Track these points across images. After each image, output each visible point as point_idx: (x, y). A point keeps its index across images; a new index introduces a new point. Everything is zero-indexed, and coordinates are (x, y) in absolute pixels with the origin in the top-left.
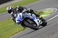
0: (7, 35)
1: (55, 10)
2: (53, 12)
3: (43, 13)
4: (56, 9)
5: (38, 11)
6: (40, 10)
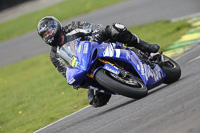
0: (65, 103)
3: (190, 26)
5: (174, 20)
6: (182, 18)
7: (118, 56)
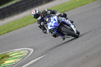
1: (30, 51)
2: (26, 54)
4: (32, 50)
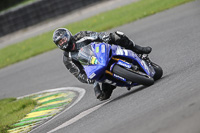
1: (78, 93)
2: (70, 100)
4: (82, 92)
7: (126, 54)
